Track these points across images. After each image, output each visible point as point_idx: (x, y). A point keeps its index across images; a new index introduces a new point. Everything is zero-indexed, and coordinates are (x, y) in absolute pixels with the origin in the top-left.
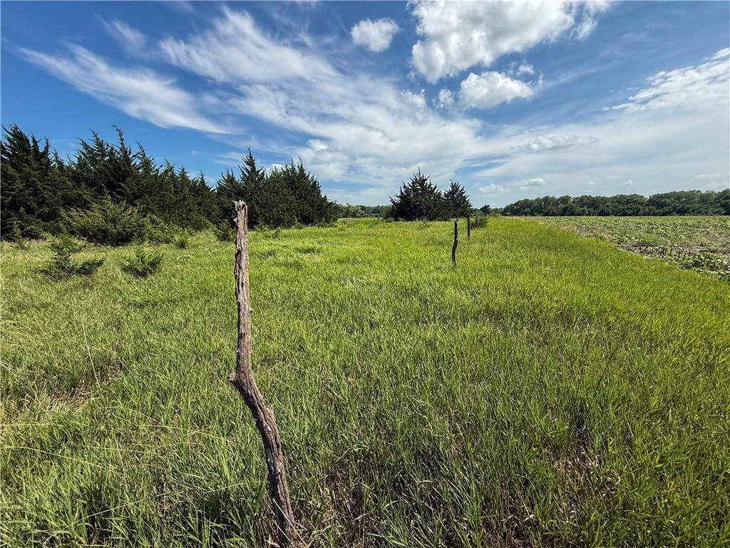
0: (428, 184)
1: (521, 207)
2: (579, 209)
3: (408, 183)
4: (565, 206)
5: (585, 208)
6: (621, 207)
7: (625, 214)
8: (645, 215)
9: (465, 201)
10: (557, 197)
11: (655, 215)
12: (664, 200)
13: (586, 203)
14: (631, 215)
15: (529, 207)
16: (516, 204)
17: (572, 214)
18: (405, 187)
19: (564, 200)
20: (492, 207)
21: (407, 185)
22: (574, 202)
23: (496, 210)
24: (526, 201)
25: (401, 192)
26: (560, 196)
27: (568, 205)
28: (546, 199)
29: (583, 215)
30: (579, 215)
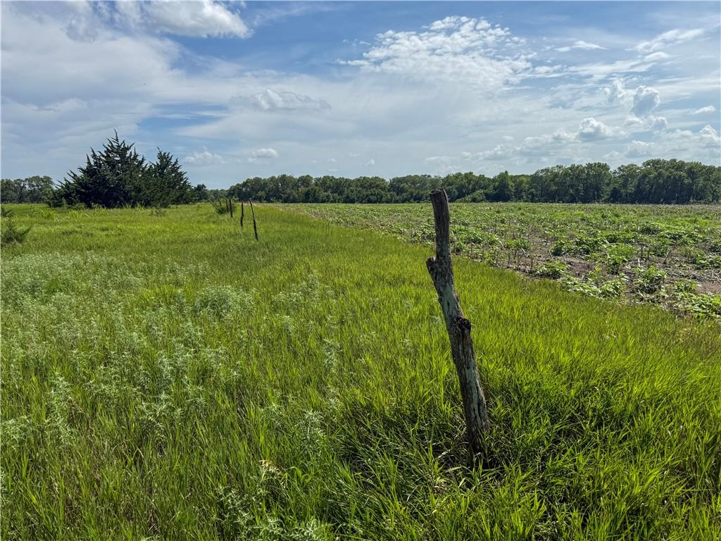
0: (133, 154)
1: (253, 189)
2: (323, 194)
3: (101, 150)
4: (307, 189)
5: (329, 192)
6: (365, 193)
7: (370, 202)
8: (388, 202)
9: (182, 179)
10: (297, 176)
11: (396, 202)
12: (402, 185)
13: (329, 187)
14: (375, 202)
15: (263, 189)
16: (245, 184)
17: (316, 200)
18: (94, 156)
19: (305, 180)
20: (209, 188)
21: (98, 154)
22: (316, 185)
23: (215, 193)
24: (257, 180)
25: (89, 163)
26: (300, 176)
27: (310, 188)
28: (283, 178)
29: (327, 202)
30: (323, 202)
